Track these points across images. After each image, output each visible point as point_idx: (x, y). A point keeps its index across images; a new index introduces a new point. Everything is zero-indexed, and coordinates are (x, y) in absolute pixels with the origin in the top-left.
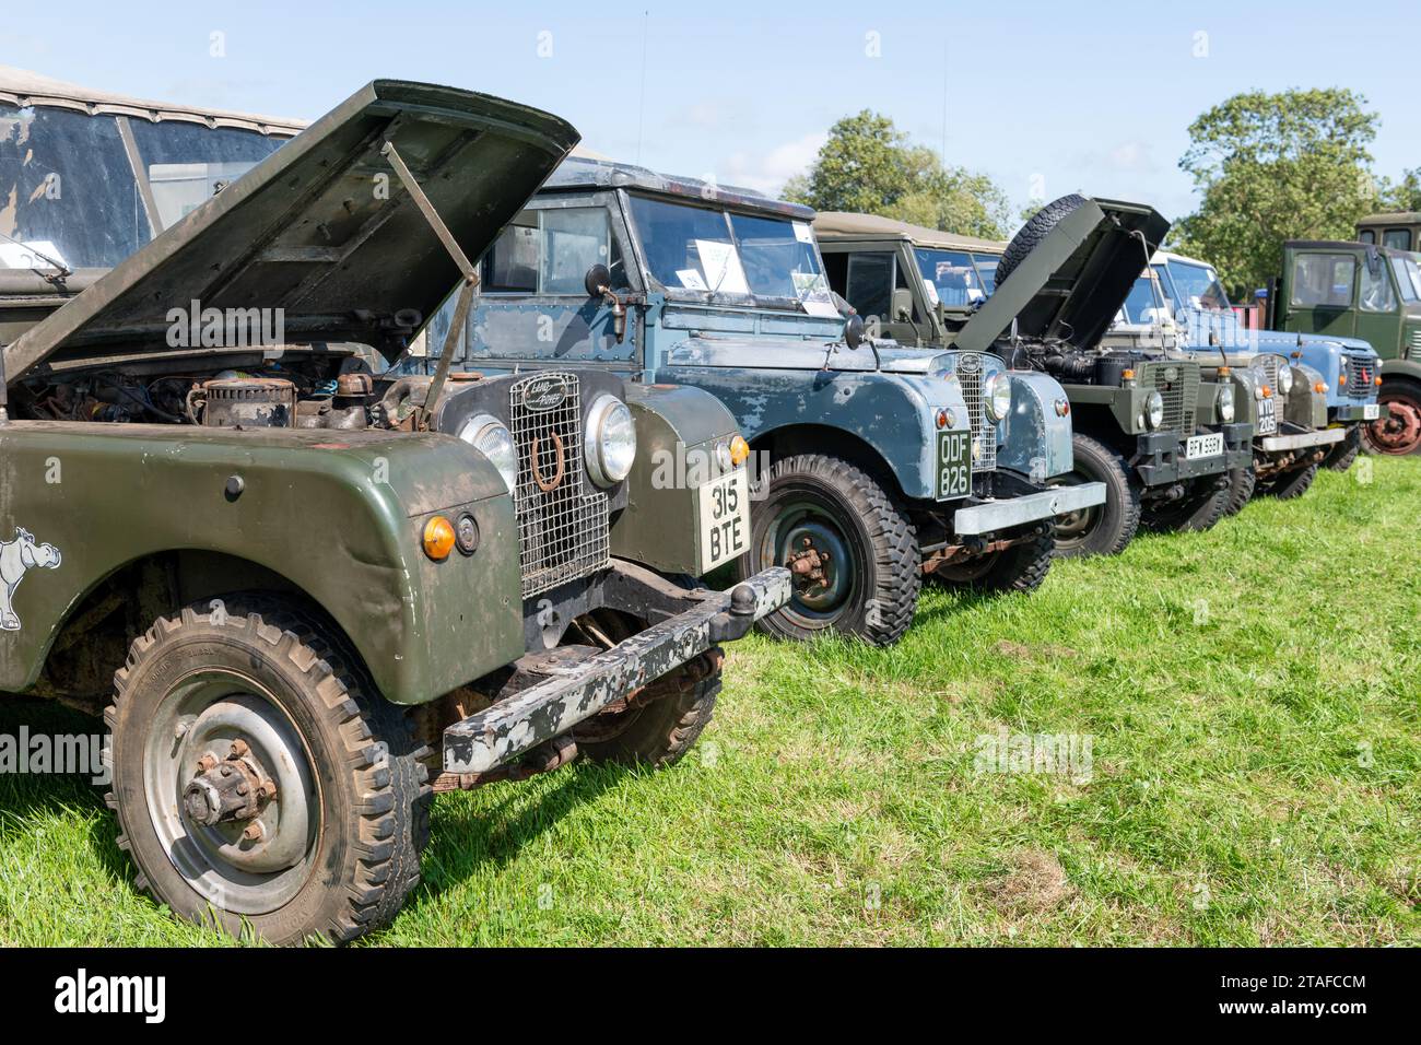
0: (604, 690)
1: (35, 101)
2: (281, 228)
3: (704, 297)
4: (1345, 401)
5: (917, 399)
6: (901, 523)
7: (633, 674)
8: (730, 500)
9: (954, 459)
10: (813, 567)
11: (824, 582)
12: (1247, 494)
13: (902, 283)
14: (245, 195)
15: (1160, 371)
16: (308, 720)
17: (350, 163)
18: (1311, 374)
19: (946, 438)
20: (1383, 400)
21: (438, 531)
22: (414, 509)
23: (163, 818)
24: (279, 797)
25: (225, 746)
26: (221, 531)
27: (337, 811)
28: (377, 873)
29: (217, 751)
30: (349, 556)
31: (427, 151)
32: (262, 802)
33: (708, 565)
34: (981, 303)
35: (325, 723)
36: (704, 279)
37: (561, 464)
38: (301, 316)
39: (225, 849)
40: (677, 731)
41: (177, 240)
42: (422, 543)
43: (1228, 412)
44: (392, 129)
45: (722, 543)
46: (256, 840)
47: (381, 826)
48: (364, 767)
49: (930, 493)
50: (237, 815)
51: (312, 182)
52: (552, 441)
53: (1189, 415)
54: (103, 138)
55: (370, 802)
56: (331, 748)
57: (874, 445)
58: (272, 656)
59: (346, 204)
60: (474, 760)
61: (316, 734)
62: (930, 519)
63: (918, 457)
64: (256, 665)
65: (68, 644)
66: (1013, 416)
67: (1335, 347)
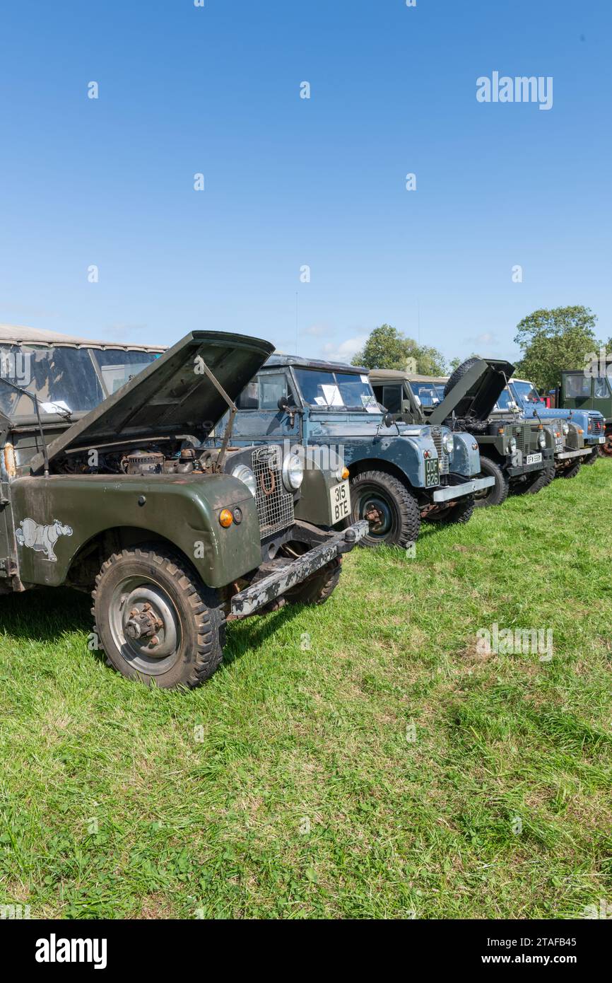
0: (295, 577)
1: (55, 345)
2: (156, 392)
3: (326, 408)
4: (591, 436)
5: (416, 446)
6: (411, 498)
7: (307, 569)
8: (342, 493)
9: (432, 470)
10: (376, 517)
11: (380, 523)
12: (552, 477)
13: (405, 397)
14: (142, 380)
15: (514, 428)
16: (175, 595)
17: (183, 365)
18: (576, 426)
19: (428, 462)
20: (606, 435)
21: (225, 515)
22: (216, 507)
23: (117, 636)
24: (164, 626)
25: (142, 606)
26: (136, 518)
27: (188, 632)
28: (206, 657)
29: (139, 608)
30: (190, 527)
31: (213, 358)
32: (157, 629)
33: (335, 521)
34: (438, 404)
35: (182, 596)
36: (325, 399)
37: (273, 482)
38: (164, 426)
39: (143, 648)
40: (324, 589)
41: (115, 399)
42: (220, 521)
43: (543, 444)
44: (200, 349)
45: (340, 511)
46: (155, 645)
47: (207, 638)
48: (198, 614)
49: (423, 485)
50: (148, 635)
51: (168, 373)
52: (269, 474)
53: (527, 446)
54: (83, 358)
55: (202, 628)
56: (185, 606)
57: (399, 466)
58: (159, 568)
59: (182, 381)
60: (244, 610)
61: (178, 600)
62: (423, 496)
63: (417, 470)
64: (153, 573)
65: (76, 564)
66: (455, 450)
67: (586, 414)
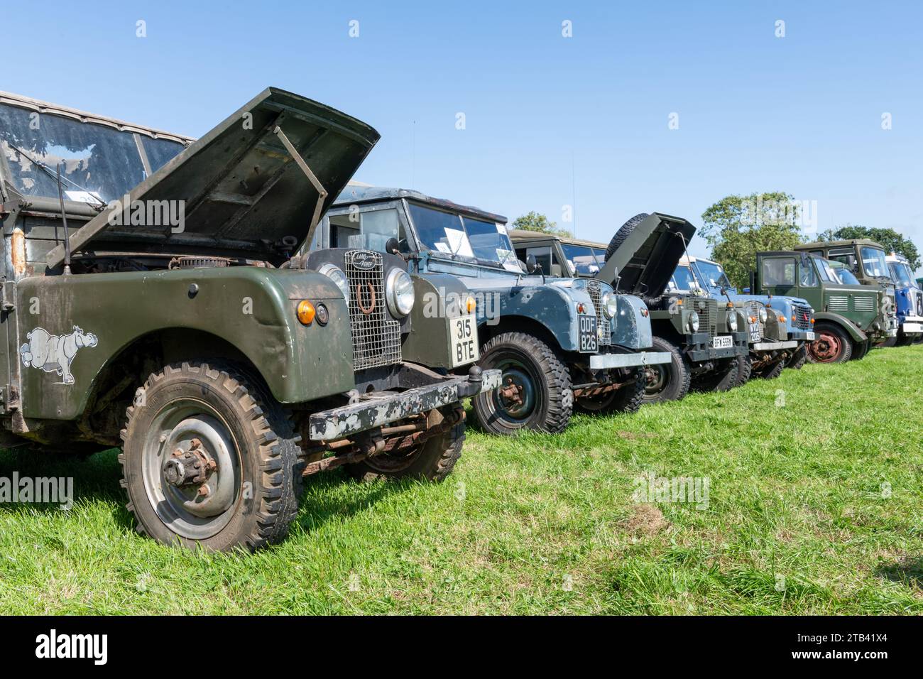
0: (400, 409)
1: (90, 120)
2: (220, 179)
3: (450, 257)
4: (796, 330)
5: (567, 298)
6: (561, 366)
7: (416, 404)
8: (467, 330)
9: (588, 331)
10: (514, 394)
11: (520, 402)
12: (748, 375)
13: (555, 261)
14: (201, 147)
15: (696, 303)
16: (234, 420)
17: (258, 140)
18: (776, 312)
19: (583, 319)
20: (816, 330)
21: (305, 308)
22: (292, 296)
23: (152, 490)
24: (217, 469)
25: (188, 444)
26: (186, 315)
27: (250, 470)
28: (273, 505)
29: (183, 448)
30: (256, 322)
32: (209, 472)
33: (456, 364)
34: (597, 272)
35: (243, 420)
36: (449, 247)
37: (374, 300)
39: (187, 503)
40: (442, 461)
41: (164, 172)
42: (297, 314)
43: (734, 326)
44: (280, 120)
45: (463, 352)
46: (204, 496)
47: (275, 477)
48: (265, 444)
49: (576, 348)
50: (194, 481)
51: (236, 152)
52: (369, 288)
53: (713, 328)
54: (126, 144)
55: (269, 463)
56: (247, 435)
57: (544, 324)
58: (214, 386)
59: (256, 169)
60: (327, 432)
61: (238, 427)
62: (576, 364)
63: (568, 328)
64: (205, 393)
66: (618, 316)
67: (788, 301)
